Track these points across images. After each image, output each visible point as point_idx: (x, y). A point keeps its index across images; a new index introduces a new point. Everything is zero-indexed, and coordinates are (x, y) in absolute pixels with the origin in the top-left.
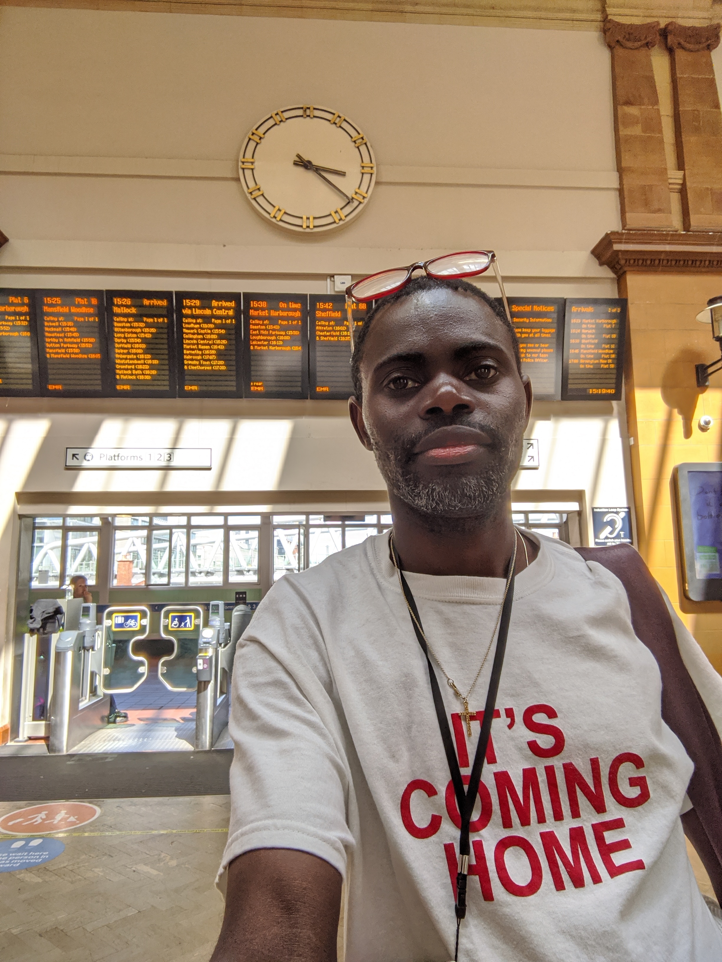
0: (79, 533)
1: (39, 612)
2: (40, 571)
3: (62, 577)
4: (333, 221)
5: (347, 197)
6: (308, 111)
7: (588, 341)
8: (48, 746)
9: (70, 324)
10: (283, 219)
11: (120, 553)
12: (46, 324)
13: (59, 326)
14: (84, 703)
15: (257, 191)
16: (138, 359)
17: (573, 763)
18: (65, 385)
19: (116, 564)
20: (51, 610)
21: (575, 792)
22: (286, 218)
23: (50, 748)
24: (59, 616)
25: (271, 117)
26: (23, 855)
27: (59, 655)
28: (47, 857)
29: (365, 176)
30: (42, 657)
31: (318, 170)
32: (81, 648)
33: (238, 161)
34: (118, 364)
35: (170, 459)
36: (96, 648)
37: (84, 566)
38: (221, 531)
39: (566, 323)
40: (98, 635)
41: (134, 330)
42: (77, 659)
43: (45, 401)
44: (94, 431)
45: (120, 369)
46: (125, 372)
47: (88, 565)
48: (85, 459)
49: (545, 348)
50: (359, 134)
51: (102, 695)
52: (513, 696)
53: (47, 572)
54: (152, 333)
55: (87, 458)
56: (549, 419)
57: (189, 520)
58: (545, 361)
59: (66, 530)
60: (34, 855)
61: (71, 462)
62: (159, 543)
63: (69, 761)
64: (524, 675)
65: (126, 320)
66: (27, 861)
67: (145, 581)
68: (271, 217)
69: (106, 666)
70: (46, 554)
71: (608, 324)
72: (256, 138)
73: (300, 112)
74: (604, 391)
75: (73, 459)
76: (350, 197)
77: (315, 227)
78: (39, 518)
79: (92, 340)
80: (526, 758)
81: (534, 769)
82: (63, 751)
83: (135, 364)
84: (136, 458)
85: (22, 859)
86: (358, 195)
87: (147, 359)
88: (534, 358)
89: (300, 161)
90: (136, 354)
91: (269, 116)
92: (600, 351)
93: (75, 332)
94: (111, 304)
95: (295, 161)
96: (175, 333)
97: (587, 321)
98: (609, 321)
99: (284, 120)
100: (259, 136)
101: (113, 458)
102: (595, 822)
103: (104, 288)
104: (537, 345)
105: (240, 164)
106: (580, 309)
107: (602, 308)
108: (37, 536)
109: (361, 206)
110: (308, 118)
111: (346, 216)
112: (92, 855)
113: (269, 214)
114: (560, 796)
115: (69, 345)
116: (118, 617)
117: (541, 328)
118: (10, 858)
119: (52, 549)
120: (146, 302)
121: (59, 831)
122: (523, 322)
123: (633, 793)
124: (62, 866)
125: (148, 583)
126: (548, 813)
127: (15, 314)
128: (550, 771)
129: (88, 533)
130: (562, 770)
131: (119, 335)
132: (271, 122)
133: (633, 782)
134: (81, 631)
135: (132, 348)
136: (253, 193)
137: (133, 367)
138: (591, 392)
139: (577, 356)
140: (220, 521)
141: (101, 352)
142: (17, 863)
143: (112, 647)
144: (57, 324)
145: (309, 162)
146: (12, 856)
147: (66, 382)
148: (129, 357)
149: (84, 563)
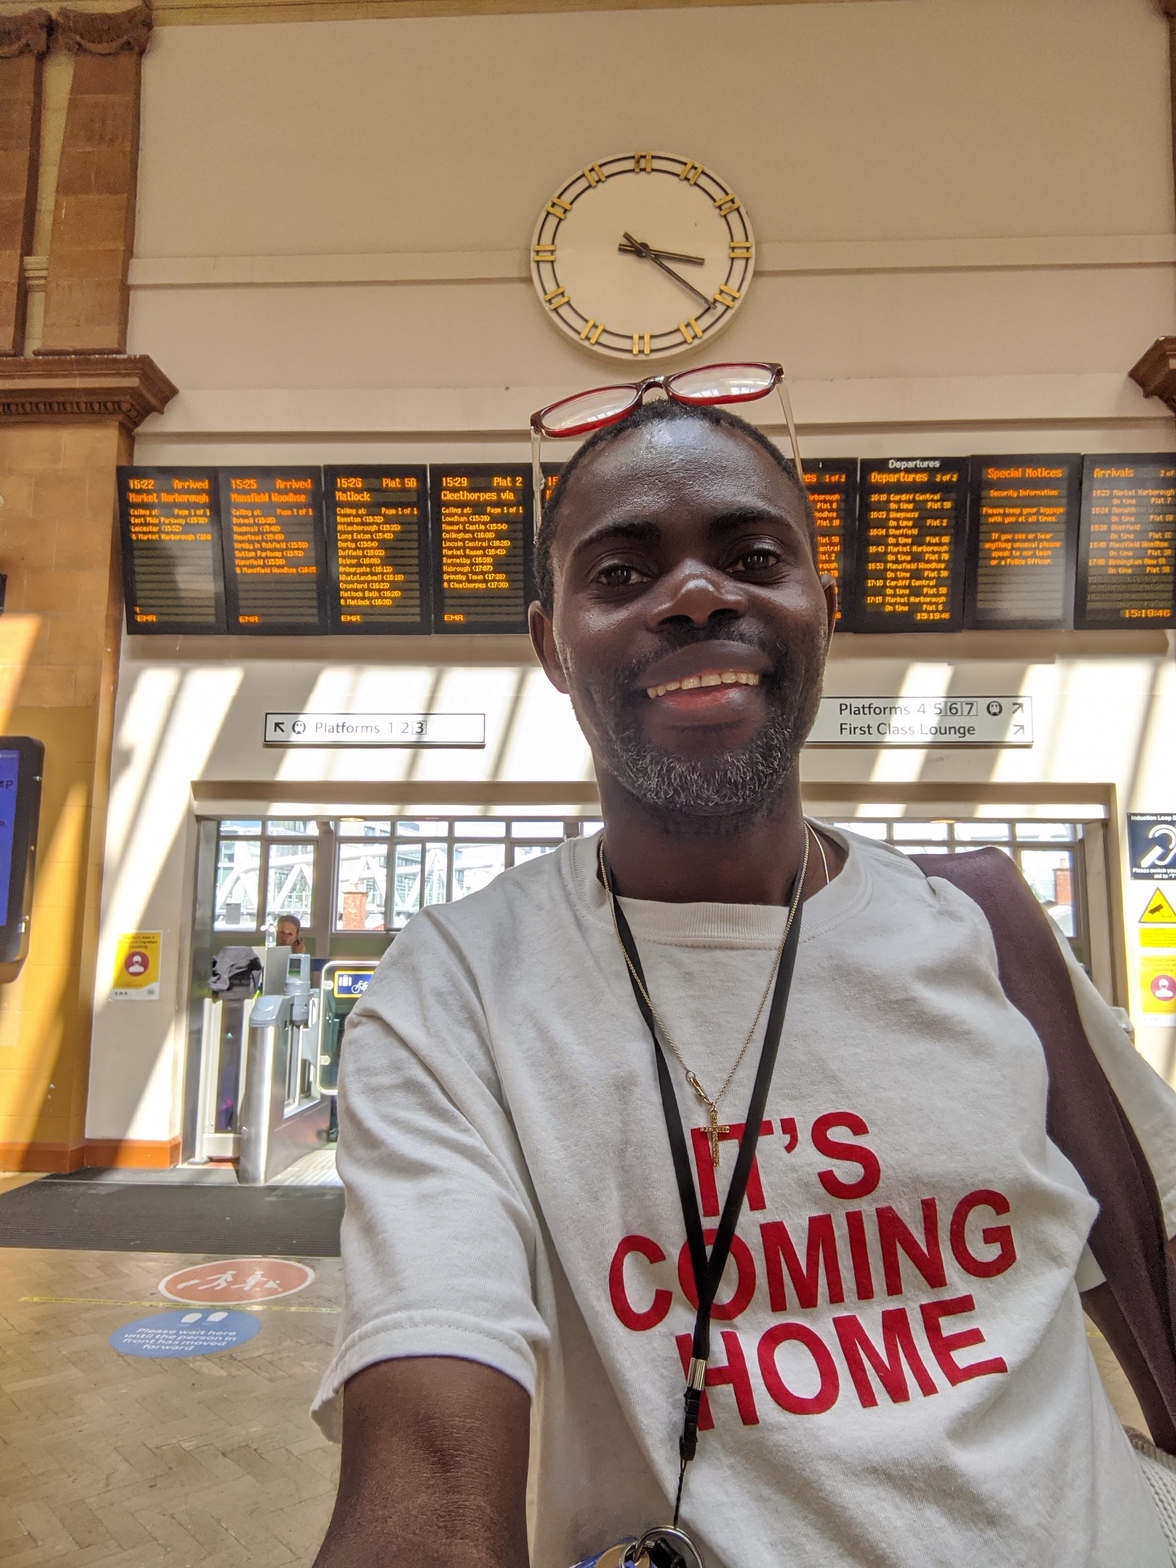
0: (286, 846)
1: (226, 966)
2: (228, 905)
3: (261, 915)
4: (683, 340)
5: (706, 300)
6: (643, 161)
7: (1122, 528)
8: (237, 1172)
9: (271, 520)
10: (601, 341)
11: (347, 881)
12: (235, 520)
13: (255, 524)
14: (292, 1109)
15: (560, 297)
16: (373, 574)
17: (894, 1207)
18: (264, 615)
19: (341, 898)
20: (244, 963)
21: (895, 1254)
22: (606, 339)
23: (240, 1175)
24: (255, 973)
25: (583, 175)
26: (199, 1335)
27: (255, 1033)
28: (234, 1339)
29: (736, 262)
30: (230, 1035)
31: (659, 258)
32: (288, 1023)
33: (529, 251)
34: (342, 581)
35: (421, 731)
36: (310, 1024)
37: (294, 900)
38: (502, 847)
39: (1084, 494)
40: (314, 1004)
41: (366, 528)
42: (282, 1039)
43: (234, 641)
44: (307, 686)
45: (346, 590)
46: (354, 594)
47: (300, 898)
48: (294, 731)
49: (1045, 540)
50: (727, 194)
51: (319, 1096)
52: (794, 1098)
53: (238, 906)
54: (393, 532)
55: (297, 729)
56: (1052, 662)
57: (451, 829)
58: (1046, 562)
59: (267, 841)
60: (215, 1336)
61: (273, 736)
62: (406, 865)
63: (268, 1196)
64: (813, 1064)
65: (354, 512)
66: (205, 1343)
67: (385, 925)
68: (582, 339)
69: (324, 1052)
70: (238, 879)
71: (1159, 496)
72: (559, 211)
73: (629, 165)
74: (1151, 613)
75: (275, 730)
76: (711, 300)
77: (652, 351)
78: (228, 822)
79: (305, 545)
80: (815, 1200)
81: (829, 1216)
82: (260, 1182)
83: (369, 582)
84: (369, 729)
85: (198, 1340)
86: (724, 295)
87: (387, 573)
88: (1026, 558)
89: (629, 243)
90: (371, 566)
91: (579, 174)
92: (1145, 544)
93: (277, 533)
94: (332, 487)
95: (620, 245)
96: (430, 532)
97: (1121, 493)
98: (1162, 492)
99: (603, 179)
100: (563, 207)
101: (335, 728)
102: (925, 1301)
103: (321, 463)
104: (1031, 536)
105: (533, 255)
106: (1108, 472)
107: (1148, 472)
108: (224, 851)
109: (730, 313)
110: (643, 173)
111: (704, 331)
112: (300, 1341)
113: (579, 333)
114: (870, 1261)
115: (269, 554)
116: (342, 976)
117: (1038, 506)
118: (180, 1338)
119: (247, 872)
120: (388, 483)
121: (252, 1301)
122: (1007, 497)
123: (988, 1253)
124: (256, 1354)
125: (388, 927)
126: (848, 1287)
127: (188, 506)
128: (855, 1221)
129: (300, 847)
130: (875, 1218)
131: (344, 537)
132: (582, 184)
133: (990, 1236)
134: (287, 997)
135: (364, 556)
136: (553, 301)
137: (366, 586)
138: (1127, 616)
139: (1104, 553)
140: (498, 830)
141: (317, 564)
142: (189, 1345)
143: (334, 1023)
144: (251, 521)
145: (645, 246)
146: (183, 1334)
147: (264, 611)
148: (359, 570)
149: (295, 894)
